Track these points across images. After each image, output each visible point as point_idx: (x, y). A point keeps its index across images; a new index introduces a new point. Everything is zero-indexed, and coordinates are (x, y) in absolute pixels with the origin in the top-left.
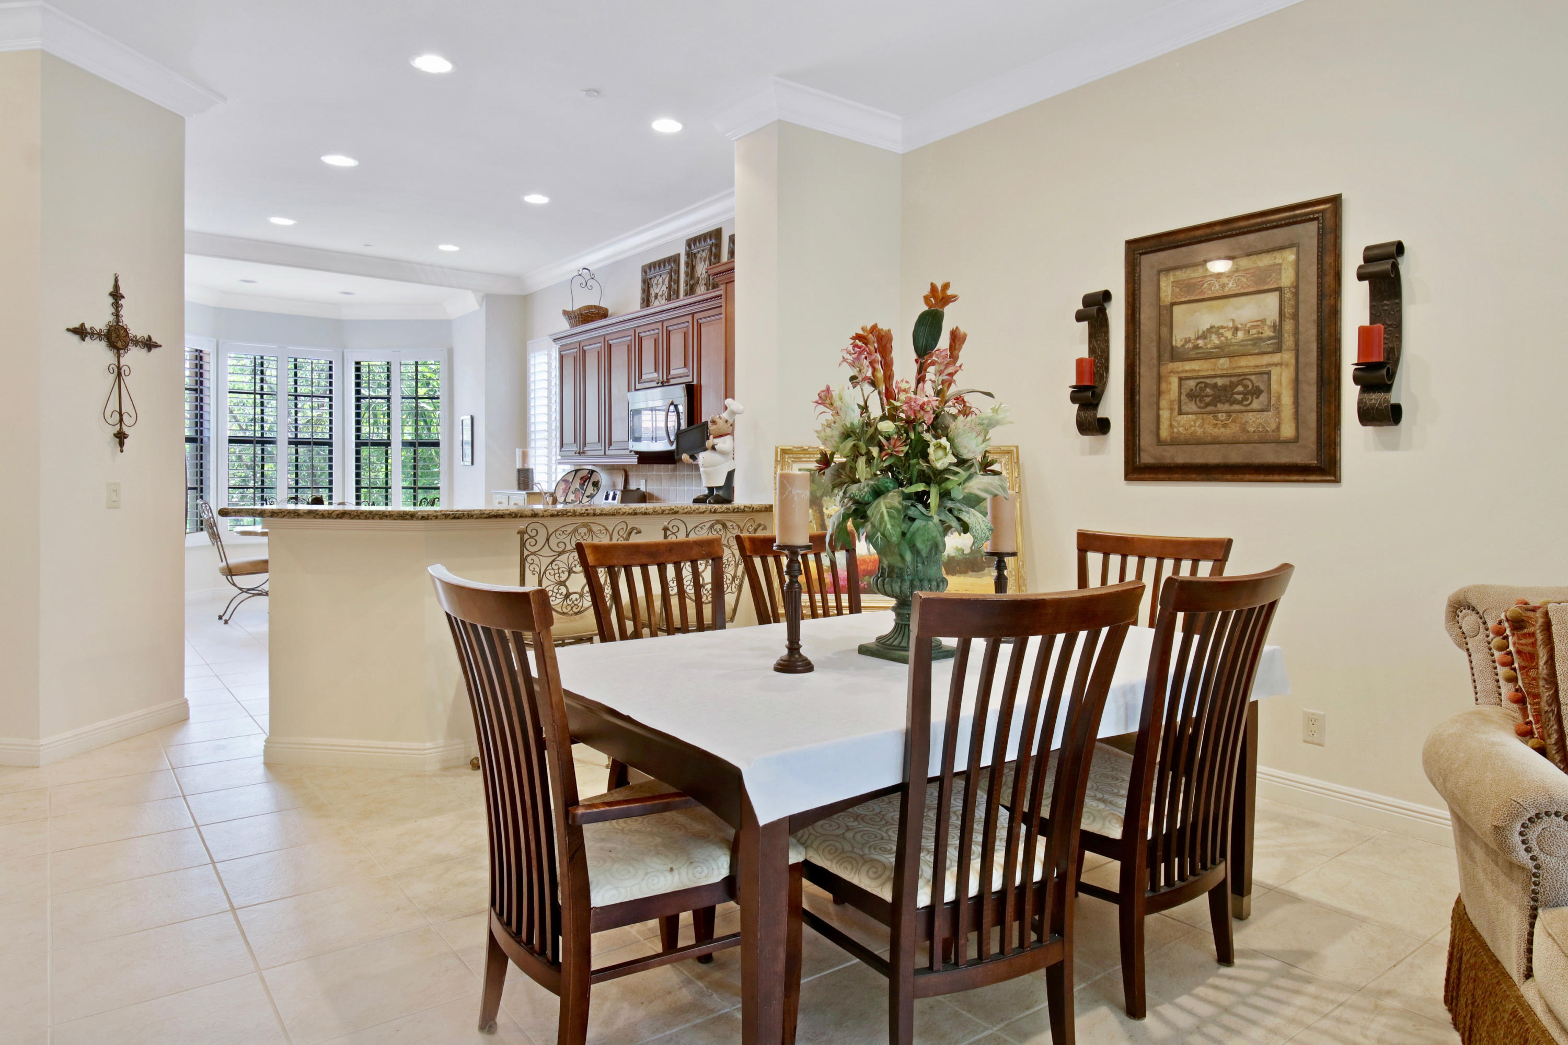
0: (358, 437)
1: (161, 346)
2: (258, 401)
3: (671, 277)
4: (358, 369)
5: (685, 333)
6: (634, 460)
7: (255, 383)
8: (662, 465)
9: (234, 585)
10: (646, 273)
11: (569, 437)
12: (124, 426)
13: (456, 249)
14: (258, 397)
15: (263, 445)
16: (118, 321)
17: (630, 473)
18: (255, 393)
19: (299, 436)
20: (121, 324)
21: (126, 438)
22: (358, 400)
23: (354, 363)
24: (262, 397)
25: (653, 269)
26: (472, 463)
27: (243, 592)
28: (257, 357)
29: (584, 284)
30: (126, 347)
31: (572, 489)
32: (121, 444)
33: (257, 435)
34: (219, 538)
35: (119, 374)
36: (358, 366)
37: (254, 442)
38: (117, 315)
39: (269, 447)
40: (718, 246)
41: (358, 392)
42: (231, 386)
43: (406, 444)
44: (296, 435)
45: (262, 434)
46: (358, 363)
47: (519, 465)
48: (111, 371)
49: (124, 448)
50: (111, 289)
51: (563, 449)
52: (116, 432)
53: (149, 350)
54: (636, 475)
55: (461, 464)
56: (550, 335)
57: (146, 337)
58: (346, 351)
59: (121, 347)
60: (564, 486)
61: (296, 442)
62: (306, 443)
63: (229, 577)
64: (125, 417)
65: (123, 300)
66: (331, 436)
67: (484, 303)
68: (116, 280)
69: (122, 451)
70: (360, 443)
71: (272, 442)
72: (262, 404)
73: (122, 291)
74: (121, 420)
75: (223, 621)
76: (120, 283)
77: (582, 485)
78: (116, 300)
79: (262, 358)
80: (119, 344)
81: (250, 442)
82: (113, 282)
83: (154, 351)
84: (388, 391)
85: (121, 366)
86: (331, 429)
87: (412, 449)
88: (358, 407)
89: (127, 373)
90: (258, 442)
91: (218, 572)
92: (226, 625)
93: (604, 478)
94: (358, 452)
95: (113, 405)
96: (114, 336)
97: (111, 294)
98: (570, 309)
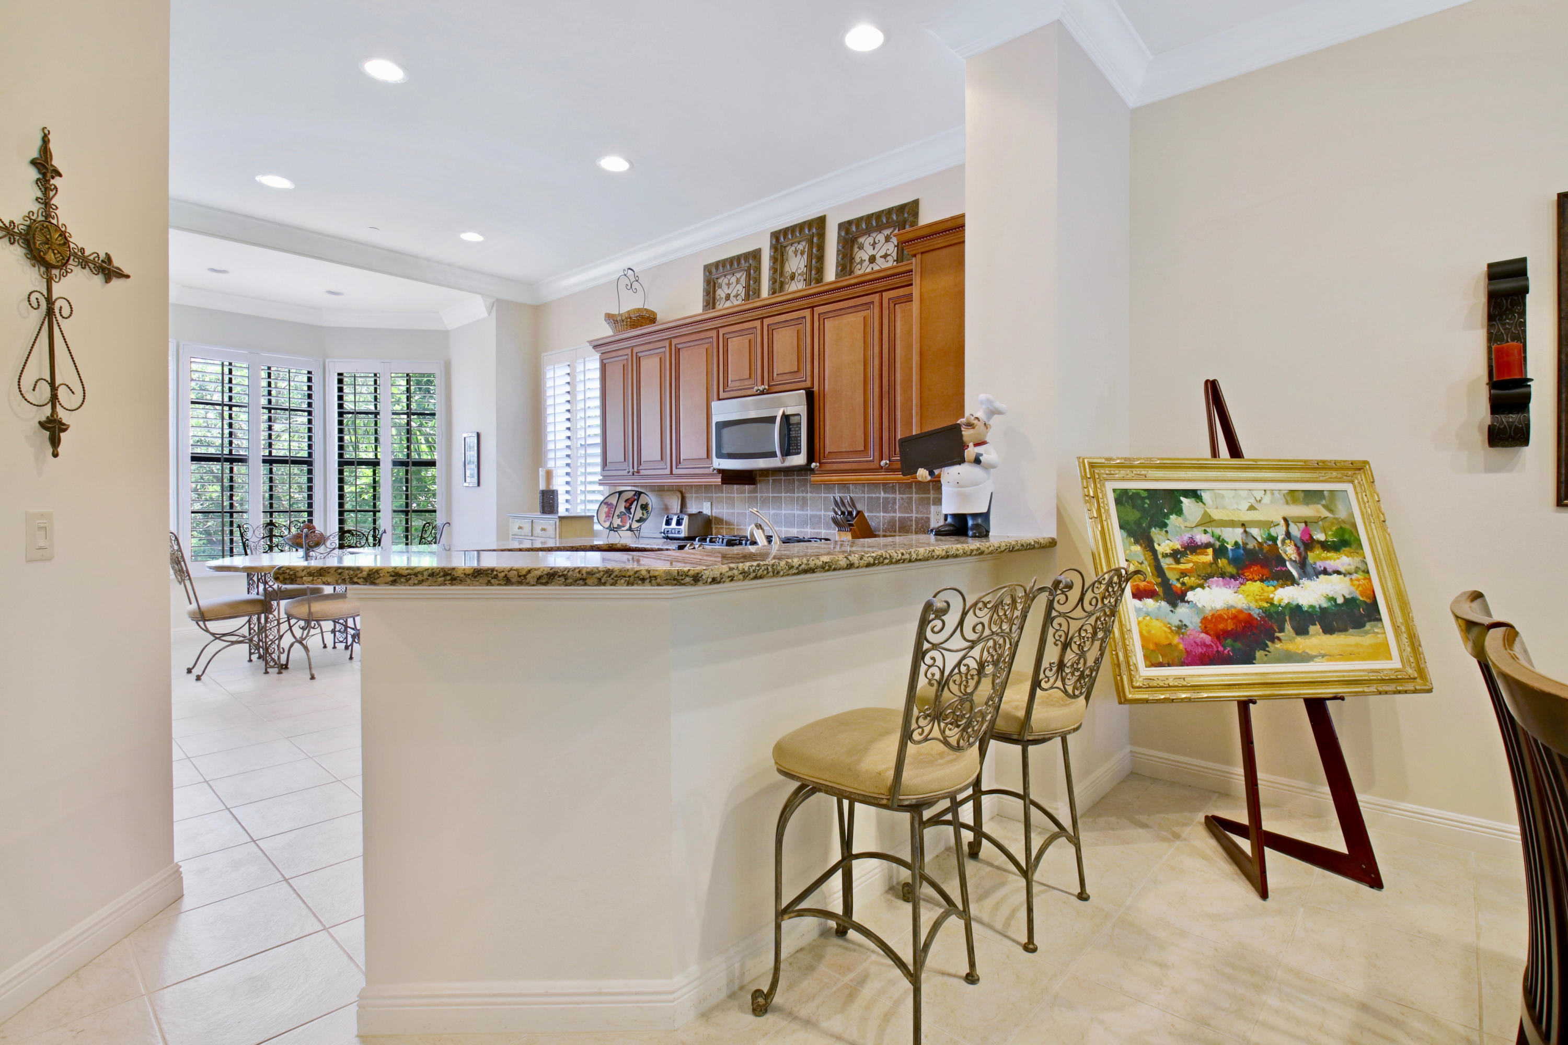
0: (341, 456)
1: (128, 277)
2: (226, 415)
3: (749, 275)
4: (340, 381)
5: (798, 331)
6: (718, 480)
7: (223, 392)
8: (735, 486)
9: (207, 631)
10: (710, 273)
11: (616, 454)
12: (59, 408)
13: (479, 238)
14: (226, 408)
15: (231, 463)
16: (47, 216)
17: (688, 495)
18: (222, 405)
19: (274, 453)
20: (54, 222)
21: (65, 430)
22: (341, 414)
23: (336, 374)
24: (230, 409)
25: (721, 268)
26: (479, 484)
27: (217, 638)
28: (225, 363)
29: (630, 286)
30: (63, 265)
31: (617, 513)
32: (55, 442)
33: (225, 452)
34: (189, 575)
35: (50, 312)
36: (340, 377)
37: (222, 460)
38: (46, 203)
39: (237, 467)
40: (822, 235)
41: (341, 406)
42: (193, 396)
43: (397, 463)
44: (270, 452)
45: (231, 451)
46: (340, 374)
47: (542, 487)
48: (35, 305)
49: (60, 449)
50: (35, 154)
51: (606, 468)
52: (43, 419)
53: (108, 279)
54: (696, 498)
55: (463, 485)
56: (590, 342)
57: (102, 256)
58: (327, 360)
59: (53, 262)
60: (607, 510)
61: (270, 461)
62: (283, 461)
63: (201, 623)
64: (62, 393)
65: (57, 178)
66: (310, 455)
67: (495, 309)
68: (45, 140)
69: (55, 455)
70: (343, 463)
71: (242, 460)
72: (230, 417)
73: (57, 162)
74: (54, 398)
75: (193, 677)
76: (52, 146)
77: (628, 509)
78: (44, 175)
79: (230, 364)
80: (51, 257)
81: (217, 460)
82: (39, 143)
83: (116, 283)
84: (376, 406)
85: (54, 298)
86: (310, 447)
87: (404, 468)
88: (340, 423)
89: (66, 312)
90: (226, 460)
91: (187, 616)
92: (199, 683)
93: (651, 499)
94: (341, 472)
95: (38, 367)
96: (39, 240)
97: (34, 162)
98: (615, 312)
